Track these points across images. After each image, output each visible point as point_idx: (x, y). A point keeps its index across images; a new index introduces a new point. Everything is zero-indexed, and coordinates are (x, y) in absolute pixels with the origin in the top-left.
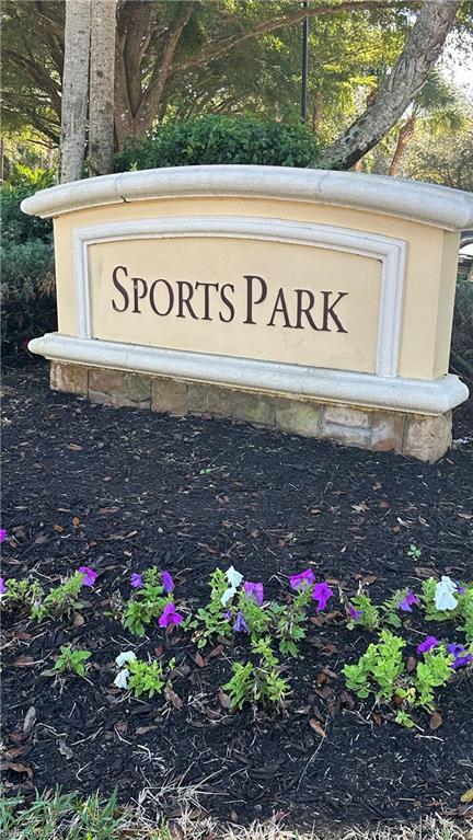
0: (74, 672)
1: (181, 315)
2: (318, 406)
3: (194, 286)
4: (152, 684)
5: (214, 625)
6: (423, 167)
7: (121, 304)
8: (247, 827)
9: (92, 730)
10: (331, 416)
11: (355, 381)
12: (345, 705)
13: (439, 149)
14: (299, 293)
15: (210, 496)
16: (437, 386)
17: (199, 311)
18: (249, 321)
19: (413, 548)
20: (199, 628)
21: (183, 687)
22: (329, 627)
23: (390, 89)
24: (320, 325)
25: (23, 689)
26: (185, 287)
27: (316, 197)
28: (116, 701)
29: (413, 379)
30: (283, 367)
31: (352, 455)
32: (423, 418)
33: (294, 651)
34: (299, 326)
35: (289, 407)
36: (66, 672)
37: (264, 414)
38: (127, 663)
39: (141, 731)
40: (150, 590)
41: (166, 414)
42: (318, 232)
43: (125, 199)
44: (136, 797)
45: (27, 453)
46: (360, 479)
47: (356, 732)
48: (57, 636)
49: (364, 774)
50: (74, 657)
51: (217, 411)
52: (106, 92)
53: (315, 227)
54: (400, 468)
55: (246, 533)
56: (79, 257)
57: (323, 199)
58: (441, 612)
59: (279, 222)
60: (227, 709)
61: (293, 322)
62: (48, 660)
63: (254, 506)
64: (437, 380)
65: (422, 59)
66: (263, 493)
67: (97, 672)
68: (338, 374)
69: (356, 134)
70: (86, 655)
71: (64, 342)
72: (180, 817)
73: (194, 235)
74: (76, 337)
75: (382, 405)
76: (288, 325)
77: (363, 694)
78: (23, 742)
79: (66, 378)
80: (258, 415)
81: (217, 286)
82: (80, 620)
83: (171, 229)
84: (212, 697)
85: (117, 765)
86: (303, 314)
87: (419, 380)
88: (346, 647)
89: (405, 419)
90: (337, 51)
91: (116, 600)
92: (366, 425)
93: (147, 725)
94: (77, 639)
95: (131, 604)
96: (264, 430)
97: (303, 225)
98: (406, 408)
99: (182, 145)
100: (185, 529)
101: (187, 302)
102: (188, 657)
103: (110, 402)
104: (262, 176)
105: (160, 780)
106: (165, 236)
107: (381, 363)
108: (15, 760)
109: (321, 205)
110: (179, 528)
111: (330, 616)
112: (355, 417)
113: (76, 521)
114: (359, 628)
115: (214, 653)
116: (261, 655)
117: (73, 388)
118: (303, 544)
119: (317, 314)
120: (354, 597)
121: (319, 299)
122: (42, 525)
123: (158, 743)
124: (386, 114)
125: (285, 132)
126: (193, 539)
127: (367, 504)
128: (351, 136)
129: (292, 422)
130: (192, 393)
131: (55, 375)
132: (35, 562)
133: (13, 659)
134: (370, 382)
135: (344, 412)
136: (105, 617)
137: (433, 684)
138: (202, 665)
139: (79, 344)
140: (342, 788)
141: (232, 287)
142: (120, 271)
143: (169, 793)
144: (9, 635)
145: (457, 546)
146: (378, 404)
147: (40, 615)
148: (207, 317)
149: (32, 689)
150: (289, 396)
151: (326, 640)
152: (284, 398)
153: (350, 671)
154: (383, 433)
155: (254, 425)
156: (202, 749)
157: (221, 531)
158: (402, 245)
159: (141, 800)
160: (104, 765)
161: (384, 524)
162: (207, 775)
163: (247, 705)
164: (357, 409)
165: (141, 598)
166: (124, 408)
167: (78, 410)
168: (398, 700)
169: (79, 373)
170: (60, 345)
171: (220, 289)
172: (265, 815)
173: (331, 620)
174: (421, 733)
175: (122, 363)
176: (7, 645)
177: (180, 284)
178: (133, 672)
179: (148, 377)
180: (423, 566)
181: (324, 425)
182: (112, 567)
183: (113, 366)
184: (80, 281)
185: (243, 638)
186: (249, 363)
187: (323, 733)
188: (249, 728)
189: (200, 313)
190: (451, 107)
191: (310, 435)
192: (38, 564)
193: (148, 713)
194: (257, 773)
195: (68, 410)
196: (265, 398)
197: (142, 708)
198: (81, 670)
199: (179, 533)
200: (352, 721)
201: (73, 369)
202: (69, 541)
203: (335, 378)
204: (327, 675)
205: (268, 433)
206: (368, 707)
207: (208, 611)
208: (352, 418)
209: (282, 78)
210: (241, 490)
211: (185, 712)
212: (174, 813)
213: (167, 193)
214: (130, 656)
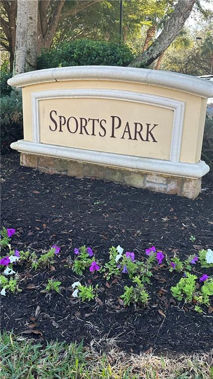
0: (54, 290)
1: (81, 133)
2: (144, 174)
3: (88, 120)
4: (90, 295)
5: (113, 270)
6: (170, 63)
7: (53, 127)
8: (139, 354)
9: (65, 315)
10: (149, 178)
11: (161, 164)
12: (172, 303)
13: (178, 55)
14: (136, 124)
15: (100, 214)
16: (197, 166)
17: (90, 131)
18: (113, 136)
19: (192, 237)
20: (106, 272)
21: (103, 296)
22: (162, 270)
23: (167, 30)
24: (145, 139)
25: (32, 298)
26: (83, 121)
27: (145, 81)
28: (74, 303)
29: (186, 163)
30: (128, 157)
31: (159, 196)
32: (190, 180)
33: (148, 281)
34: (135, 139)
35: (131, 175)
36: (51, 291)
37: (119, 177)
38: (76, 286)
39: (87, 315)
40: (83, 255)
41: (74, 177)
42: (145, 97)
43: (56, 80)
44: (90, 344)
45: (15, 194)
46: (164, 206)
47: (178, 315)
48: (44, 275)
49: (184, 332)
50: (54, 284)
51: (97, 176)
52: (34, 27)
53: (144, 95)
54: (180, 202)
55: (119, 230)
56: (34, 105)
57: (148, 82)
58: (208, 264)
59: (128, 92)
60: (123, 306)
61: (133, 137)
62: (41, 286)
63: (120, 219)
64: (196, 163)
65: (182, 17)
66: (123, 212)
67: (64, 291)
68: (153, 160)
69: (152, 50)
70: (59, 283)
71: (27, 144)
72: (110, 351)
73: (88, 97)
74: (32, 142)
75: (173, 174)
76: (130, 138)
77: (180, 299)
78: (36, 321)
79: (28, 161)
80: (116, 178)
81: (98, 120)
82: (53, 269)
83: (77, 94)
84: (115, 301)
85: (78, 330)
86: (137, 134)
87: (189, 163)
88: (170, 279)
89: (182, 180)
90: (136, 9)
91: (69, 260)
92: (165, 183)
93: (89, 313)
94: (53, 276)
95: (76, 262)
96: (119, 184)
97: (139, 94)
98: (183, 175)
99: (71, 53)
100: (93, 229)
101: (84, 127)
102: (103, 284)
103: (48, 171)
104: (120, 71)
105: (98, 336)
106: (75, 97)
107: (172, 156)
108: (34, 329)
109: (147, 85)
110: (91, 228)
111: (161, 266)
112: (160, 179)
113: (44, 225)
114: (174, 271)
115: (113, 282)
116: (137, 283)
117: (31, 165)
118: (144, 235)
119: (144, 134)
120: (172, 258)
121: (145, 127)
122: (30, 227)
123: (95, 320)
124: (165, 41)
125: (118, 48)
126: (97, 233)
127: (168, 218)
128: (149, 51)
129: (132, 181)
130: (87, 168)
131: (23, 159)
132: (30, 243)
133: (26, 286)
134: (167, 164)
135: (155, 177)
136: (64, 267)
137: (209, 294)
138: (109, 287)
139: (34, 145)
140: (175, 338)
141: (105, 121)
142: (53, 113)
143: (103, 341)
144: (23, 275)
145: (209, 236)
146: (171, 174)
147: (36, 266)
148: (93, 134)
149: (36, 298)
150: (131, 170)
151: (161, 276)
152: (128, 171)
153: (173, 289)
154: (172, 187)
155: (114, 182)
156: (114, 322)
157: (109, 230)
158: (183, 104)
159: (92, 344)
160: (73, 330)
161: (177, 226)
162: (118, 333)
163: (131, 304)
164: (161, 176)
165: (79, 259)
166: (55, 174)
167: (34, 175)
168: (194, 301)
169: (34, 158)
170: (25, 146)
171: (100, 121)
172: (145, 349)
173: (162, 268)
174: (205, 315)
175: (54, 154)
176: (23, 279)
177: (81, 119)
178: (80, 290)
179: (66, 161)
180: (196, 244)
181: (146, 182)
182: (64, 246)
183: (50, 155)
184: (35, 117)
185: (125, 276)
186: (112, 155)
187: (164, 315)
188: (133, 314)
189: (90, 132)
190: (184, 36)
191: (139, 187)
192: (31, 244)
193: (88, 308)
194: (139, 332)
195: (30, 175)
196: (120, 171)
197: (86, 306)
198: (58, 290)
199: (91, 231)
200: (175, 310)
201: (31, 156)
202: (43, 234)
203: (151, 162)
204: (163, 291)
205: (121, 186)
206: (182, 304)
207: (109, 264)
208: (159, 180)
209: (110, 21)
210: (113, 212)
211: (105, 307)
212: (107, 350)
213: (76, 77)
214: (78, 284)
